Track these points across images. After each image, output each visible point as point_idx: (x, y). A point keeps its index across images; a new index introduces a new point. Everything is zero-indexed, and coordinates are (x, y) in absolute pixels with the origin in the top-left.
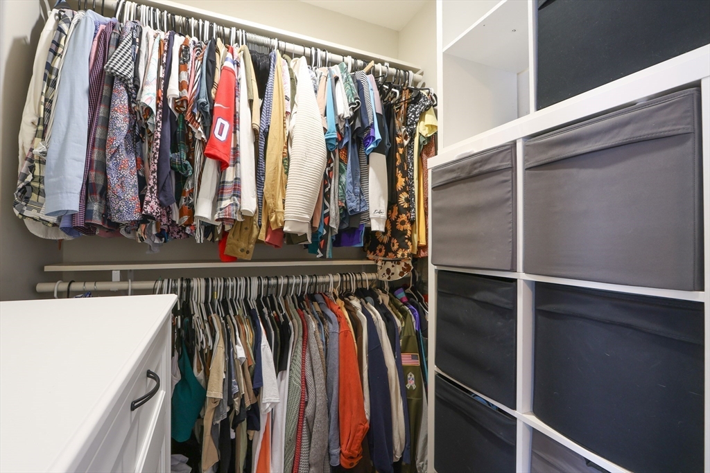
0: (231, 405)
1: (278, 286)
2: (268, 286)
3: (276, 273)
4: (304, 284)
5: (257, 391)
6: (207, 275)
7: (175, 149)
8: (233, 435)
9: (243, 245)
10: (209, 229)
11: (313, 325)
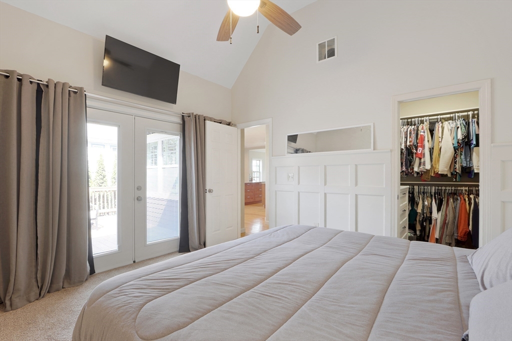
0: (424, 215)
1: (442, 189)
2: (438, 189)
3: (442, 185)
4: (452, 190)
5: (431, 213)
6: (419, 185)
7: (409, 156)
8: (425, 224)
9: (427, 177)
10: (418, 173)
11: (451, 200)
